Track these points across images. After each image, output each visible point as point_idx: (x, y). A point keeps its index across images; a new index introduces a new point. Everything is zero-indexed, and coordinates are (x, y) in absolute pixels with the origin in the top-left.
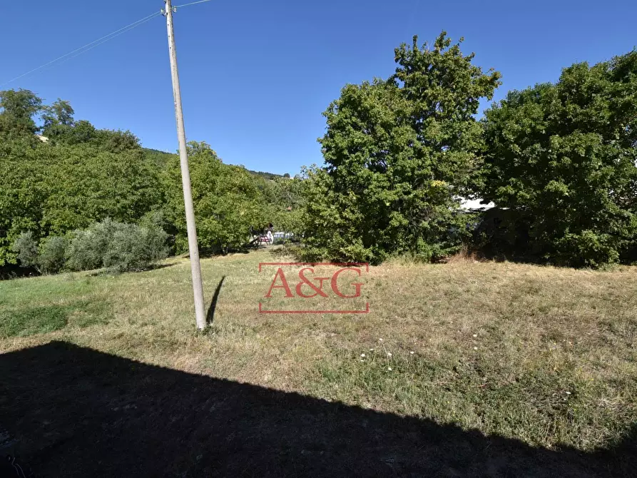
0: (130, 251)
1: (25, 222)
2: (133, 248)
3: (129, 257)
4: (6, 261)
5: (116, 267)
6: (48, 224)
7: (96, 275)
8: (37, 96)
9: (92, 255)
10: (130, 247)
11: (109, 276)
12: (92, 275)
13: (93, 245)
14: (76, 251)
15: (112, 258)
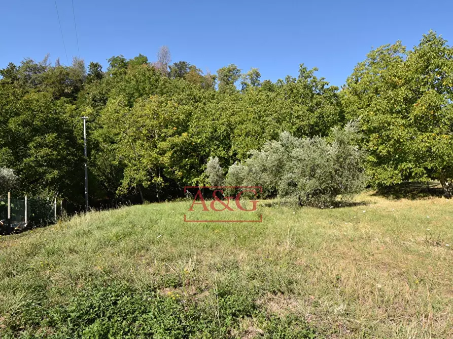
0: (313, 176)
1: (220, 151)
2: (318, 171)
3: (311, 184)
4: (204, 185)
5: (293, 199)
6: (235, 154)
7: (270, 206)
8: (238, 69)
9: (267, 178)
10: (313, 170)
11: (285, 209)
12: (266, 205)
13: (268, 165)
14: (250, 171)
15: (289, 184)
